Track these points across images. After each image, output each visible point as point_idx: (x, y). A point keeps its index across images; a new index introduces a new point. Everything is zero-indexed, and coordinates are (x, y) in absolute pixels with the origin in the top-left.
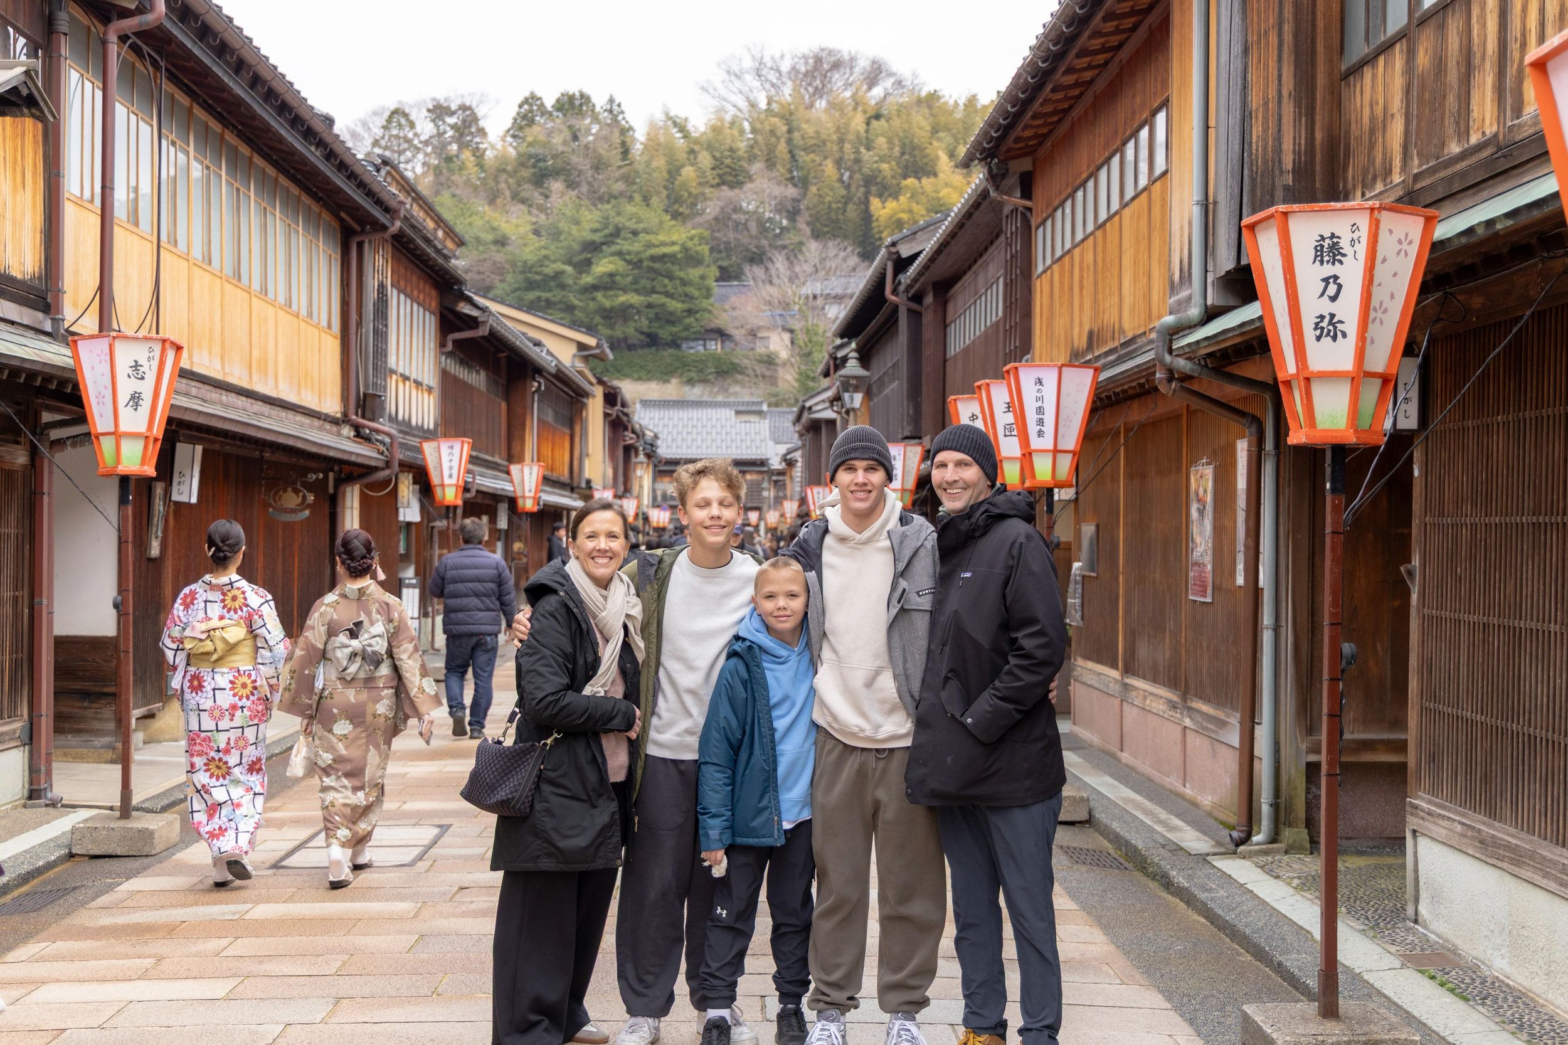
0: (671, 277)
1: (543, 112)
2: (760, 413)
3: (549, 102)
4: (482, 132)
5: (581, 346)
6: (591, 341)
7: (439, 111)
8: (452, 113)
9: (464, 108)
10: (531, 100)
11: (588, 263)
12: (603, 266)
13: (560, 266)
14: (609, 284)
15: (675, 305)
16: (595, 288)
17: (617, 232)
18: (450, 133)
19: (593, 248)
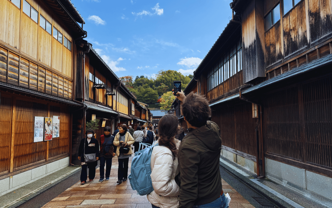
0: (153, 96)
1: (139, 78)
2: (164, 111)
3: (139, 77)
4: (132, 80)
5: (146, 105)
6: (147, 105)
7: (127, 78)
8: (129, 78)
9: (130, 77)
10: (137, 77)
11: (144, 95)
12: (146, 95)
13: (141, 95)
14: (146, 97)
15: (154, 99)
16: (145, 98)
17: (147, 91)
18: (128, 80)
19: (145, 93)
